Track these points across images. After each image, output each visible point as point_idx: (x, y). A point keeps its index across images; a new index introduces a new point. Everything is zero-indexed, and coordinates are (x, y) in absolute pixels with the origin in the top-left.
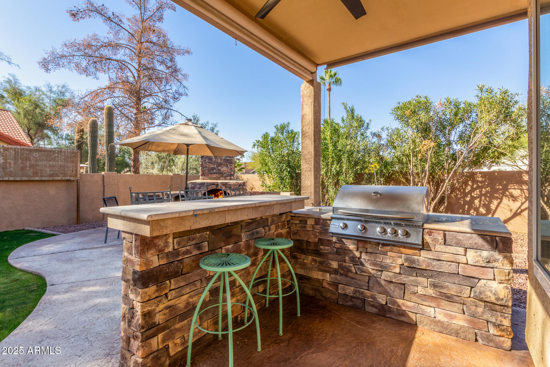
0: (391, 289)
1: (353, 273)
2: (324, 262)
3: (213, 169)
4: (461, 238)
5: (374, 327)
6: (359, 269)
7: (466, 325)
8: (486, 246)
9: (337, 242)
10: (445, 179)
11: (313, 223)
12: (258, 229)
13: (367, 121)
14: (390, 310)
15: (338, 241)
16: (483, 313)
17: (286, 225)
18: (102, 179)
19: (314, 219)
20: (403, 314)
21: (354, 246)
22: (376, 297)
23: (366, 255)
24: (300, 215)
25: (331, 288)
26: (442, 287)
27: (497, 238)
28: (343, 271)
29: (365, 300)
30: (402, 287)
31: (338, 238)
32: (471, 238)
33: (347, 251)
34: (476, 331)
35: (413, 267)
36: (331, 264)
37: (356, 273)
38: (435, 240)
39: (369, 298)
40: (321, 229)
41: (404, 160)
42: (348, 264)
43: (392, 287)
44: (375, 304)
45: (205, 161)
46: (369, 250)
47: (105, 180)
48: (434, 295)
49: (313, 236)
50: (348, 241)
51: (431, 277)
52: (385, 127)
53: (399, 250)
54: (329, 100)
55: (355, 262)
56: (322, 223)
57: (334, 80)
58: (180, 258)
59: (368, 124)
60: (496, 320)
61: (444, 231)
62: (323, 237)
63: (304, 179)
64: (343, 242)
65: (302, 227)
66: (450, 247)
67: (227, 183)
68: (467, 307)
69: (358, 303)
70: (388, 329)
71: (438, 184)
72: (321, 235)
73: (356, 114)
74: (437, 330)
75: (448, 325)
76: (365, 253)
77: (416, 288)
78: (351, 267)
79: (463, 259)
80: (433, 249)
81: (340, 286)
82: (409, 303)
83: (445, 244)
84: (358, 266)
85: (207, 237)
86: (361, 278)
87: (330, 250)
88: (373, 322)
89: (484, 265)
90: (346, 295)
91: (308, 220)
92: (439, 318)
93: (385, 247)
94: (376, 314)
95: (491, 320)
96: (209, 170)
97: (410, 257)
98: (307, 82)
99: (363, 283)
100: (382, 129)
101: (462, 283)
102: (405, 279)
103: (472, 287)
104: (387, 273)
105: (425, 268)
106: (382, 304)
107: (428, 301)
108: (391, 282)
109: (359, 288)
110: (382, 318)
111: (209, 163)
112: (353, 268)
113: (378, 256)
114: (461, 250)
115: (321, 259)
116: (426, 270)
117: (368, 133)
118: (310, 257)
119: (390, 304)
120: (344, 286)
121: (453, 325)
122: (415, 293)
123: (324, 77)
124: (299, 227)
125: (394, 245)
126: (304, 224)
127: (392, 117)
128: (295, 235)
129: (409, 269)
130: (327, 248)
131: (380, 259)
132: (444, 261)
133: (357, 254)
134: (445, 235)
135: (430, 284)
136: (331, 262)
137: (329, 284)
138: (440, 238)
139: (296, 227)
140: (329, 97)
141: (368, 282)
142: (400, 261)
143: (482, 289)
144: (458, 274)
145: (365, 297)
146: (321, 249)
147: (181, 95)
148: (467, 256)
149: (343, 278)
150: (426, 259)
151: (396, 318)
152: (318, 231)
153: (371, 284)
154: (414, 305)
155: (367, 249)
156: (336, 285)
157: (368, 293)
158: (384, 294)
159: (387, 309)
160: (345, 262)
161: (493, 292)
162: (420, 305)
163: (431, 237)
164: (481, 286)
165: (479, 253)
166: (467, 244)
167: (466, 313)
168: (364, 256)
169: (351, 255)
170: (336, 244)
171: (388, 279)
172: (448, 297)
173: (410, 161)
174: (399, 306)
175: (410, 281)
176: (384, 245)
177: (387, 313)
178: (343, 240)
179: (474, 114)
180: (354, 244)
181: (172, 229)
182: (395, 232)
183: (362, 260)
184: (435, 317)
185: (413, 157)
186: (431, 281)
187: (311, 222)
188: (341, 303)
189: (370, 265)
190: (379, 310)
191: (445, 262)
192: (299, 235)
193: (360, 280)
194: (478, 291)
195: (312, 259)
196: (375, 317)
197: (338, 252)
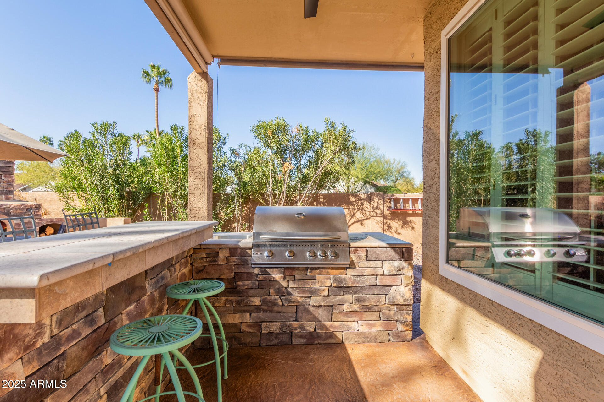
0: (319, 314)
1: (280, 306)
2: (243, 301)
4: (379, 252)
5: (311, 359)
6: (286, 300)
7: (382, 329)
8: (397, 257)
9: (260, 273)
11: (227, 254)
12: (163, 272)
13: (224, 135)
14: (319, 336)
15: (262, 272)
16: (394, 315)
17: (189, 261)
19: (228, 250)
20: (331, 335)
21: (281, 275)
22: (305, 326)
23: (294, 283)
24: (208, 247)
25: (251, 331)
26: (365, 300)
27: (404, 249)
28: (268, 306)
29: (292, 333)
30: (330, 308)
31: (260, 268)
32: (386, 252)
33: (271, 282)
34: (389, 332)
35: (341, 287)
36: (252, 302)
37: (283, 305)
38: (359, 257)
39: (296, 330)
40: (239, 261)
41: (264, 180)
42: (273, 298)
43: (320, 311)
44: (303, 333)
46: (297, 277)
48: (358, 310)
49: (227, 271)
50: (274, 270)
51: (355, 293)
52: (243, 145)
53: (328, 272)
54: (157, 102)
55: (282, 294)
56: (240, 254)
57: (163, 79)
58: (63, 350)
59: (225, 138)
60: (403, 318)
61: (367, 248)
62: (241, 270)
63: (192, 199)
64: (268, 273)
65: (210, 262)
66: (371, 262)
68: (382, 313)
69: (285, 338)
70: (324, 356)
72: (238, 268)
74: (360, 341)
75: (369, 334)
76: (292, 281)
77: (343, 307)
78: (277, 300)
79: (380, 271)
80: (357, 266)
81: (264, 325)
82: (337, 324)
83: (366, 260)
84: (285, 297)
85: (104, 299)
86: (288, 309)
87: (251, 285)
88: (308, 354)
89: (395, 274)
90: (270, 334)
91: (220, 251)
92: (361, 330)
93: (314, 271)
94: (305, 345)
95: (400, 320)
97: (338, 278)
98: (198, 73)
99: (290, 315)
100: (240, 146)
101: (379, 292)
102: (333, 300)
103: (386, 295)
104: (315, 298)
105: (351, 286)
106: (311, 332)
107: (353, 317)
108: (320, 306)
109: (287, 321)
110: (312, 346)
112: (279, 301)
113: (307, 281)
114: (379, 264)
115: (239, 298)
116: (351, 287)
117: (225, 148)
118: (223, 298)
119: (318, 330)
120: (268, 323)
121: (372, 332)
122: (341, 312)
123: (150, 72)
124: (207, 262)
125: (323, 268)
126: (214, 257)
127: (252, 134)
128: (200, 274)
129: (337, 289)
130: (246, 283)
131: (309, 285)
132: (365, 275)
133: (284, 284)
134: (367, 251)
135: (355, 300)
136: (252, 299)
137: (249, 326)
138: (364, 255)
139: (202, 263)
140: (157, 98)
141: (296, 313)
142: (328, 283)
143: (394, 294)
144: (377, 285)
145: (292, 330)
146: (239, 286)
148: (383, 267)
149: (268, 314)
150: (351, 276)
151: (324, 342)
152: (234, 263)
153: (299, 314)
154: (341, 324)
155: (295, 276)
156: (258, 325)
157: (296, 324)
158: (313, 321)
159: (315, 335)
160: (269, 295)
161: (402, 295)
162: (346, 323)
163: (356, 254)
164: (393, 292)
165: (392, 264)
166: (383, 257)
167: (382, 319)
168: (291, 285)
169: (277, 286)
170: (259, 276)
171: (317, 304)
172: (369, 308)
174: (327, 329)
175: (337, 301)
176: (313, 269)
177: (316, 339)
178: (268, 270)
179: (320, 143)
180: (281, 273)
181: (74, 296)
182: (325, 255)
183: (289, 289)
184: (358, 330)
185: (272, 177)
186: (356, 297)
187: (223, 254)
188: (264, 345)
189: (299, 293)
190: (308, 339)
191: (366, 277)
192: (207, 273)
193: (287, 312)
194: (391, 297)
195: (226, 300)
196: (306, 348)
197: (261, 286)
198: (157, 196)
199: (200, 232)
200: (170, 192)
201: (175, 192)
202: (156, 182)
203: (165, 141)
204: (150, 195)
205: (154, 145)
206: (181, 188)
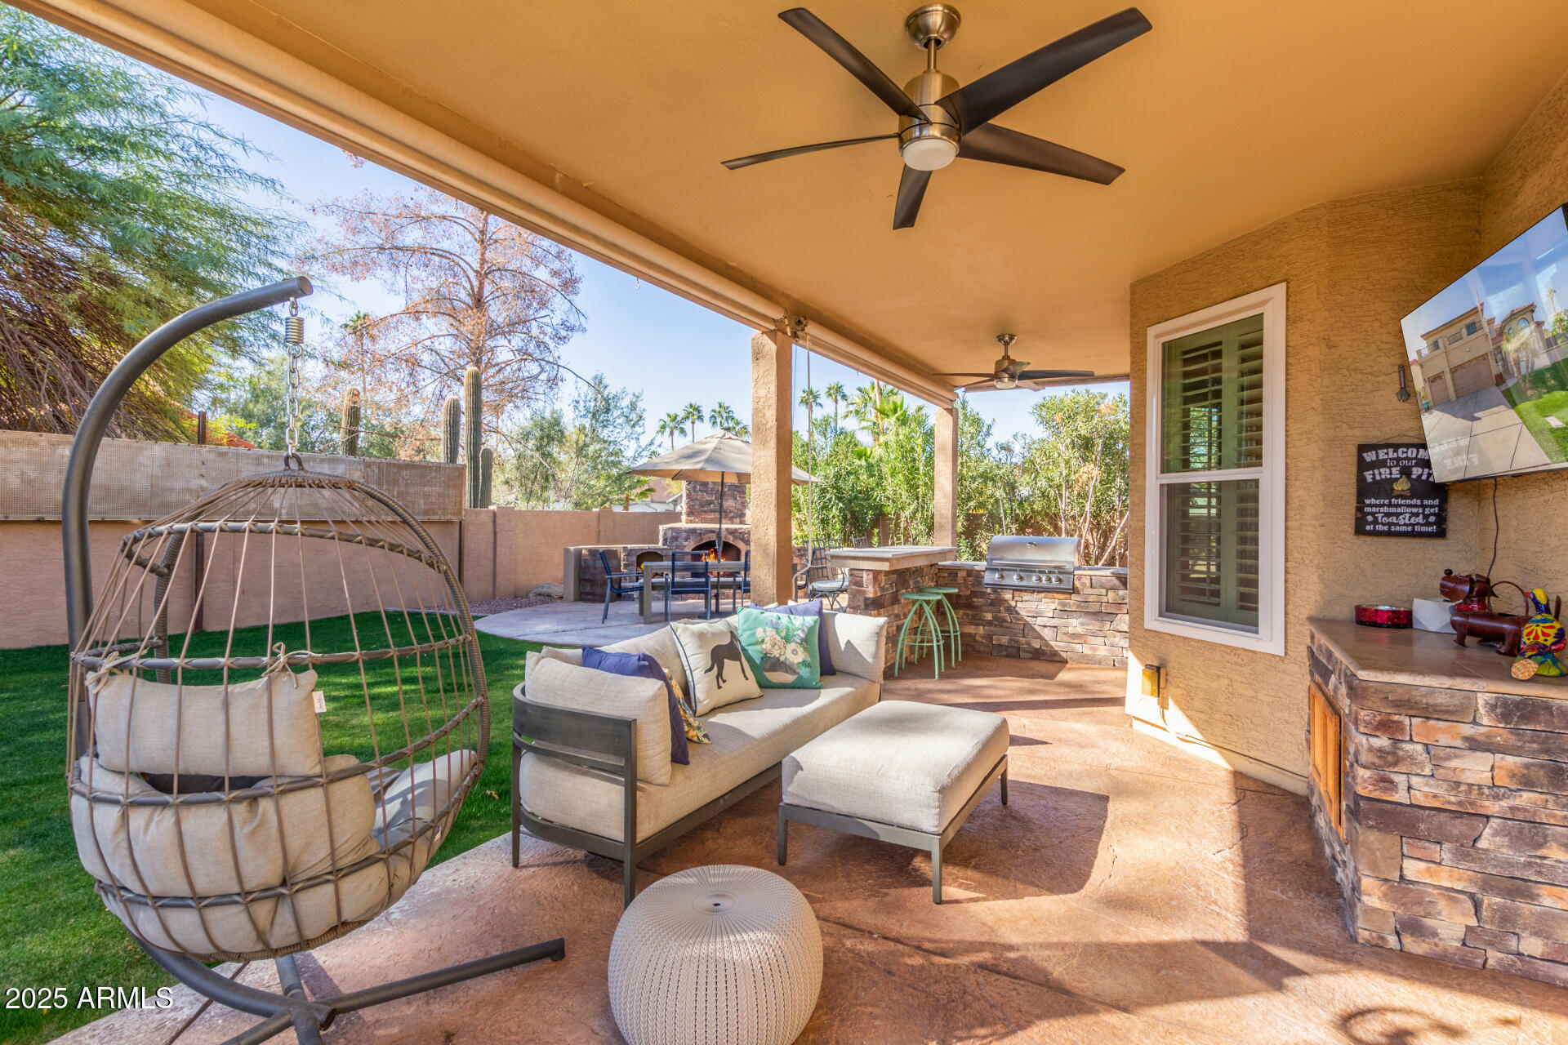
0: (1044, 634)
1: (1009, 622)
2: (978, 615)
3: (709, 503)
4: (1103, 582)
6: (1015, 618)
7: (1106, 654)
9: (992, 593)
10: (1115, 528)
11: (965, 576)
13: (988, 421)
14: (1044, 652)
15: (993, 591)
16: (1119, 642)
17: (934, 578)
18: (491, 519)
20: (1055, 654)
21: (1010, 596)
22: (1031, 642)
23: (1023, 604)
24: (949, 567)
25: (984, 640)
26: (1089, 624)
28: (999, 621)
29: (1019, 647)
30: (1055, 629)
31: (992, 589)
32: (1110, 581)
33: (1002, 601)
34: (1114, 657)
35: (1066, 611)
36: (985, 617)
37: (1012, 622)
38: (1084, 585)
39: (1023, 645)
40: (974, 581)
41: (1052, 494)
42: (1003, 615)
43: (1046, 631)
44: (1030, 649)
45: (695, 487)
46: (1026, 598)
47: (498, 521)
49: (965, 589)
50: (1004, 591)
51: (1080, 617)
52: (1020, 436)
53: (1052, 596)
55: (1011, 612)
56: (976, 576)
59: (990, 427)
61: (1091, 576)
62: (976, 590)
64: (999, 593)
65: (952, 580)
66: (1096, 590)
67: (736, 530)
68: (1107, 639)
69: (1014, 650)
71: (1106, 534)
72: (973, 587)
73: (969, 409)
74: (1084, 662)
75: (1092, 657)
76: (1020, 601)
77: (1067, 629)
78: (1007, 617)
79: (1105, 599)
80: (1082, 593)
81: (995, 637)
82: (1061, 644)
83: (1091, 588)
84: (1013, 615)
86: (1016, 626)
87: (984, 603)
89: (1120, 602)
90: (1000, 645)
92: (1085, 652)
93: (1040, 594)
94: (1031, 658)
96: (702, 505)
97: (1062, 602)
99: (1018, 631)
100: (1015, 436)
101: (1104, 619)
102: (1058, 622)
103: (1112, 621)
104: (1041, 618)
106: (1037, 649)
108: (1045, 627)
109: (1014, 637)
110: (1035, 660)
111: (702, 491)
112: (1009, 618)
114: (1104, 591)
115: (974, 613)
116: (1077, 611)
117: (990, 443)
119: (1044, 647)
120: (998, 637)
121: (1096, 656)
122: (1066, 634)
124: (948, 580)
125: (1048, 592)
126: (955, 577)
127: (1033, 419)
129: (1062, 612)
130: (980, 600)
131: (1034, 606)
133: (1013, 603)
134: (1091, 579)
135: (1079, 623)
136: (985, 614)
137: (982, 636)
138: (1088, 582)
139: (944, 581)
141: (1023, 630)
142: (1053, 606)
143: (1119, 622)
144: (1102, 612)
145: (1020, 644)
146: (974, 602)
147: (571, 329)
148: (1108, 596)
149: (998, 629)
150: (1077, 602)
151: (1049, 659)
152: (970, 583)
153: (1026, 631)
154: (1066, 645)
156: (990, 637)
157: (1023, 640)
158: (1039, 639)
159: (1041, 651)
160: (1000, 612)
162: (1070, 644)
163: (1081, 582)
165: (1116, 593)
166: (1108, 586)
167: (1107, 644)
168: (1020, 605)
169: (1007, 605)
170: (991, 595)
171: (1043, 624)
172: (1093, 633)
173: (1061, 495)
174: (1052, 647)
175: (1062, 623)
176: (1039, 592)
177: (1041, 655)
178: (999, 590)
180: (1010, 593)
182: (1049, 580)
183: (1017, 608)
184: (1081, 652)
185: (1067, 488)
186: (1080, 621)
187: (961, 574)
189: (1027, 613)
190: (1034, 654)
191: (1091, 603)
193: (1015, 629)
194: (1116, 624)
196: (1031, 661)
197: (993, 604)
198: (890, 519)
199: (943, 554)
200: (908, 512)
201: (914, 513)
202: (888, 499)
203: (901, 437)
204: (880, 517)
205: (886, 444)
206: (923, 507)
